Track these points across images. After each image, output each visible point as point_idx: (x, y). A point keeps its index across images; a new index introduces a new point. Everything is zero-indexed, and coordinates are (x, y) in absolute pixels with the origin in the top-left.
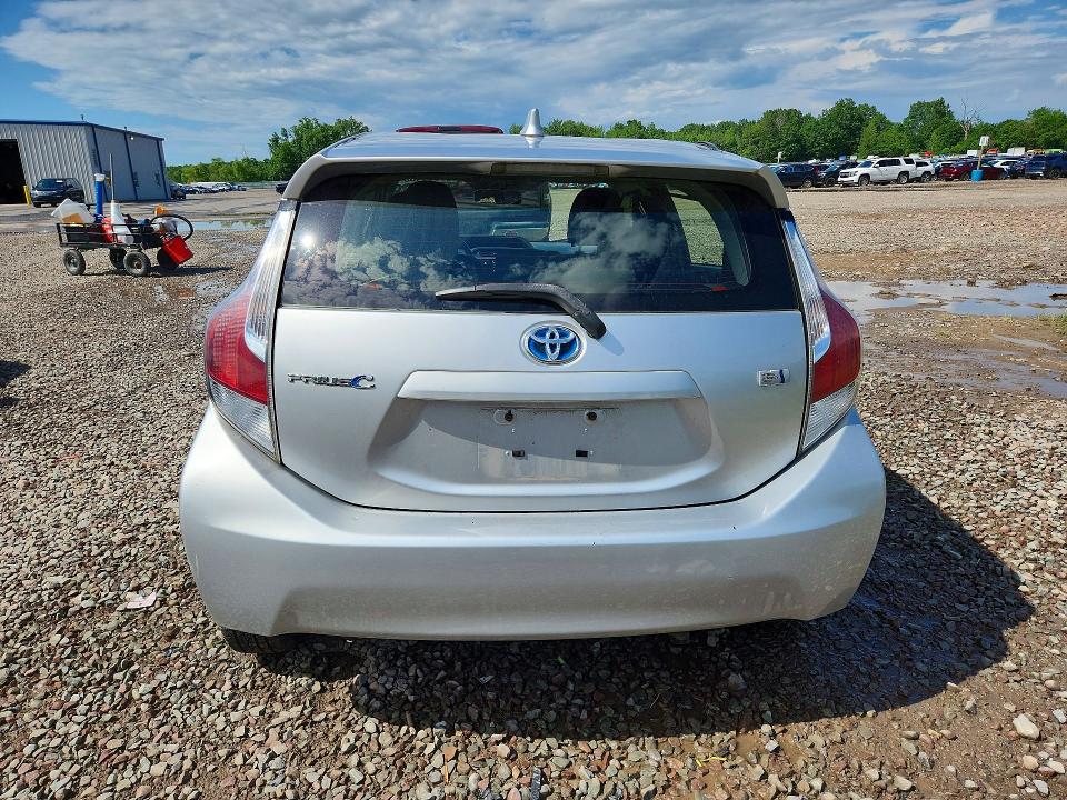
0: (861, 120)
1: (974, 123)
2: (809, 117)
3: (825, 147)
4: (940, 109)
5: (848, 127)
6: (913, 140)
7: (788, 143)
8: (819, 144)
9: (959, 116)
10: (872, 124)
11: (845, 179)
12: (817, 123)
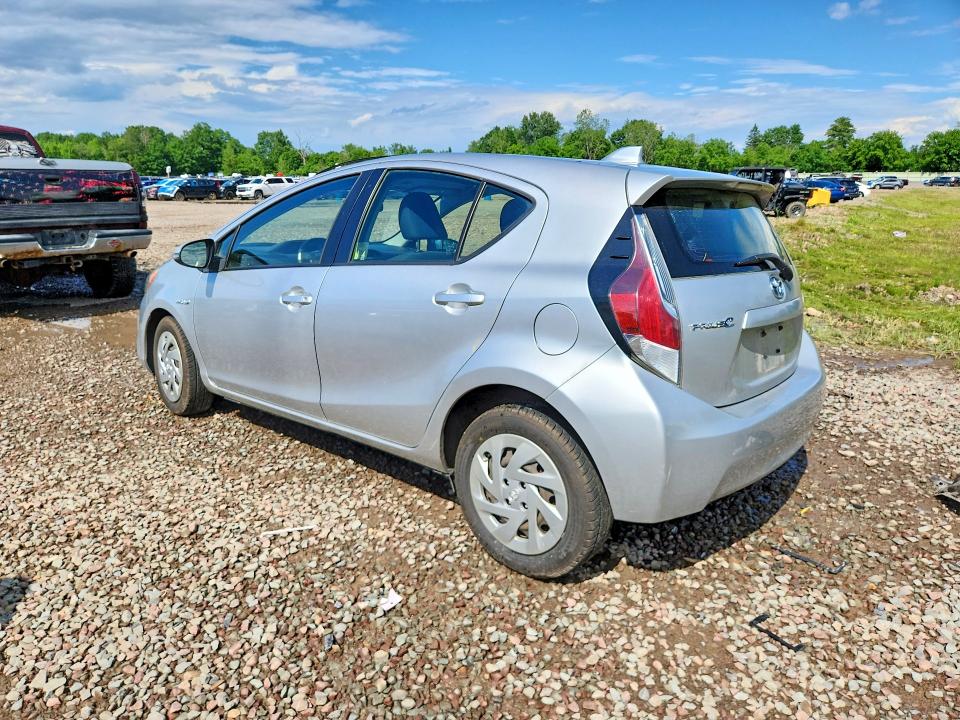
0: (219, 142)
1: (309, 153)
2: (171, 136)
3: (193, 164)
4: (281, 140)
5: (209, 148)
6: (266, 163)
7: (157, 158)
8: (187, 161)
9: (296, 146)
10: (228, 146)
11: (242, 193)
12: (181, 142)
